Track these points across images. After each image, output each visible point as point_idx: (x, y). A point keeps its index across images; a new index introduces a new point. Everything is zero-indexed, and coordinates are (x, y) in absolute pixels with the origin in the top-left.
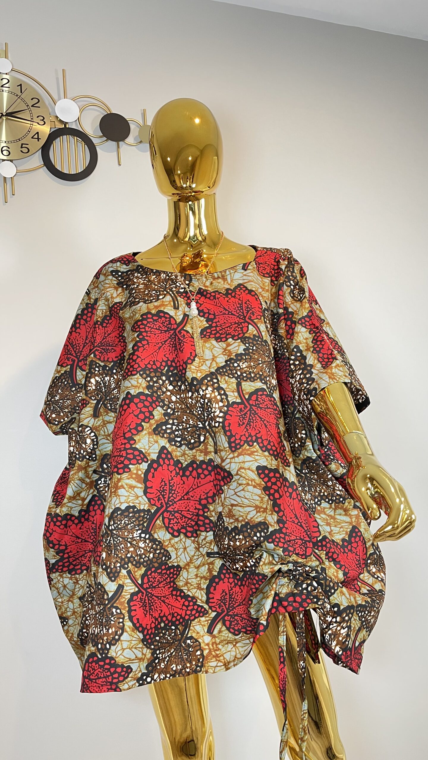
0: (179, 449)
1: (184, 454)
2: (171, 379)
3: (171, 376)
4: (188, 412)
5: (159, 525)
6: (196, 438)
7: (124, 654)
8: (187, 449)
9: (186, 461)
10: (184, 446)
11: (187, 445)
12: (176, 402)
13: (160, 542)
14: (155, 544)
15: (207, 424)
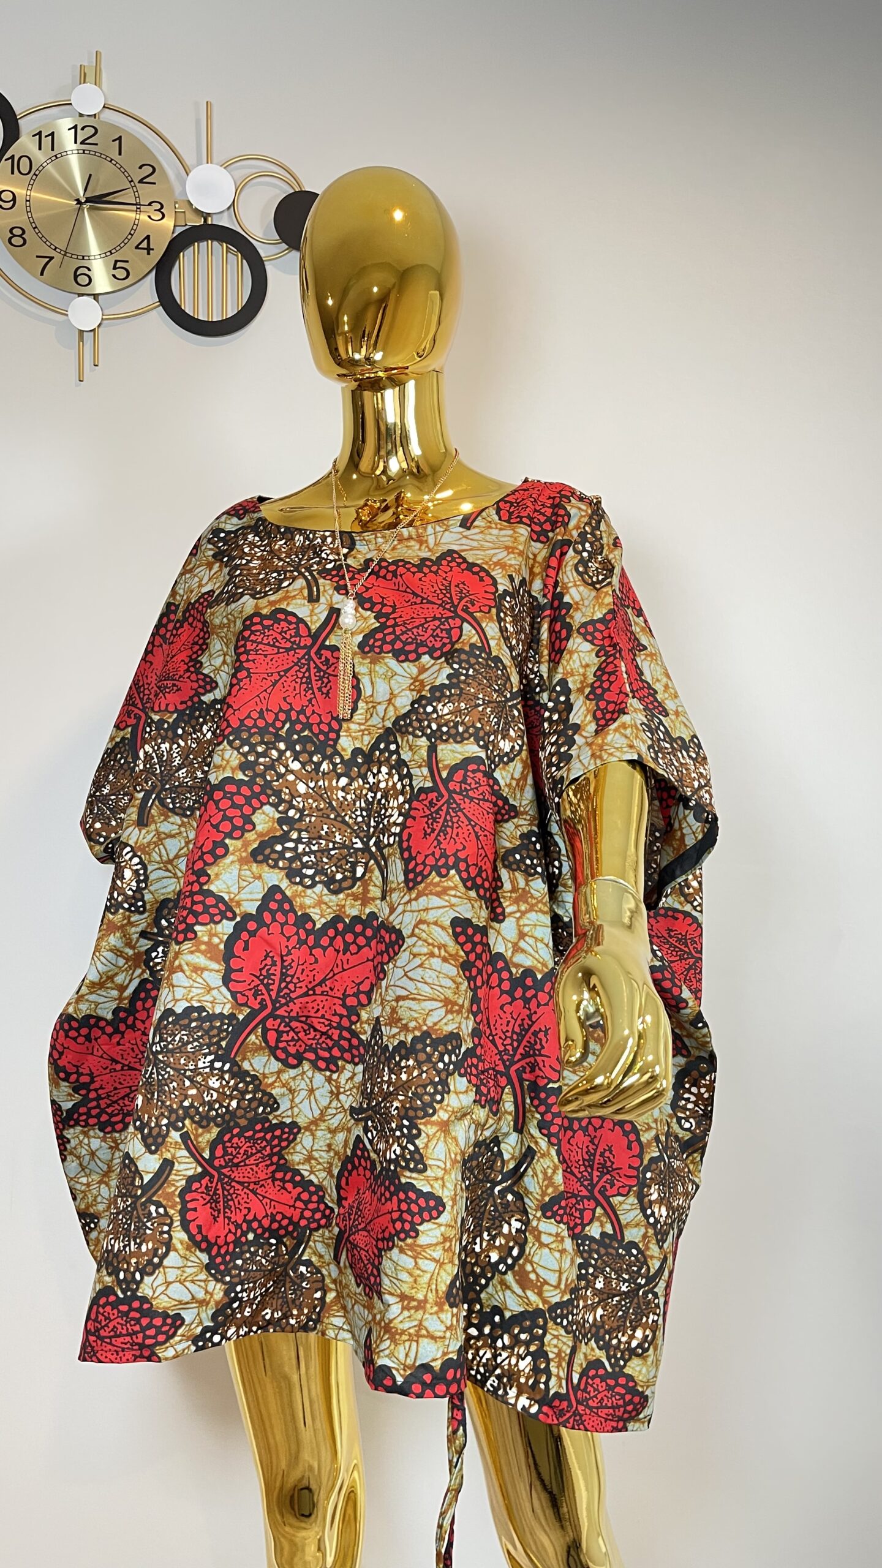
0: (309, 892)
1: (320, 903)
2: (298, 748)
3: (297, 742)
4: (332, 816)
5: (254, 1043)
6: (346, 870)
7: (167, 1292)
8: (326, 891)
9: (322, 916)
10: (319, 887)
11: (327, 885)
12: (306, 796)
13: (255, 1077)
14: (243, 1081)
15: (372, 843)
